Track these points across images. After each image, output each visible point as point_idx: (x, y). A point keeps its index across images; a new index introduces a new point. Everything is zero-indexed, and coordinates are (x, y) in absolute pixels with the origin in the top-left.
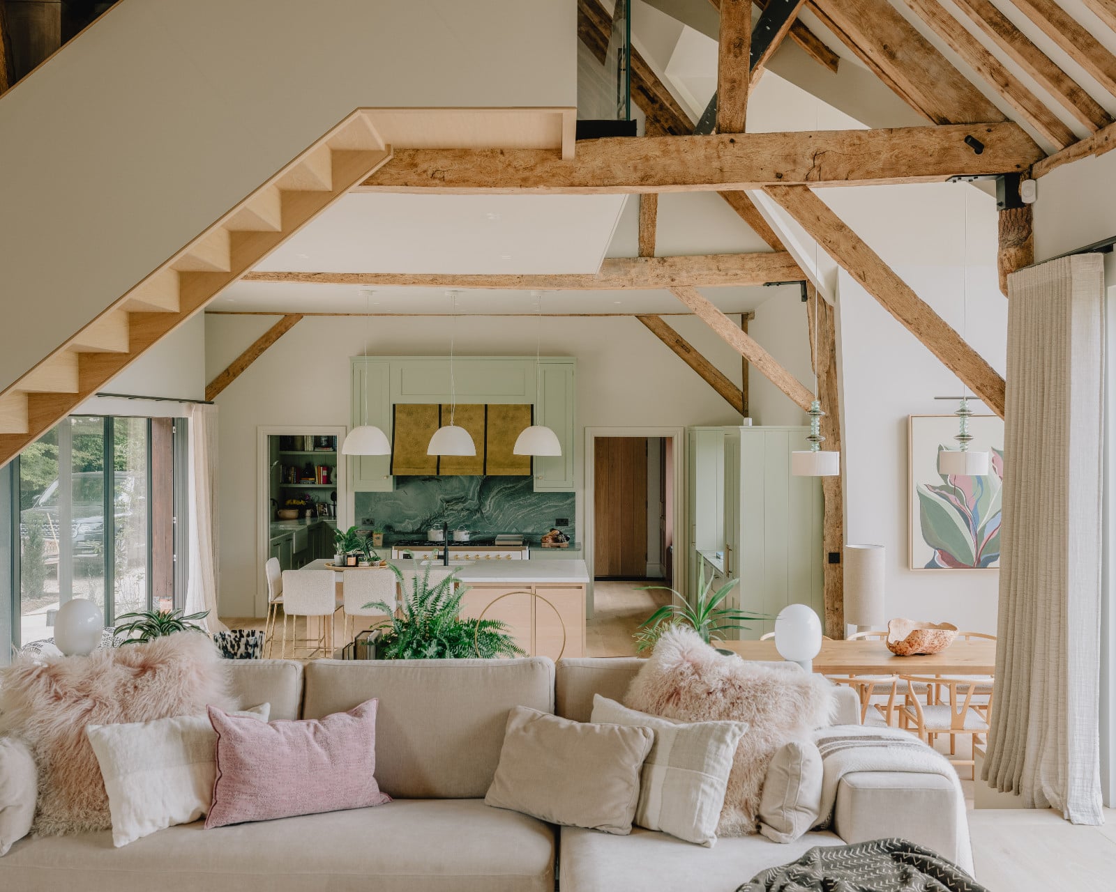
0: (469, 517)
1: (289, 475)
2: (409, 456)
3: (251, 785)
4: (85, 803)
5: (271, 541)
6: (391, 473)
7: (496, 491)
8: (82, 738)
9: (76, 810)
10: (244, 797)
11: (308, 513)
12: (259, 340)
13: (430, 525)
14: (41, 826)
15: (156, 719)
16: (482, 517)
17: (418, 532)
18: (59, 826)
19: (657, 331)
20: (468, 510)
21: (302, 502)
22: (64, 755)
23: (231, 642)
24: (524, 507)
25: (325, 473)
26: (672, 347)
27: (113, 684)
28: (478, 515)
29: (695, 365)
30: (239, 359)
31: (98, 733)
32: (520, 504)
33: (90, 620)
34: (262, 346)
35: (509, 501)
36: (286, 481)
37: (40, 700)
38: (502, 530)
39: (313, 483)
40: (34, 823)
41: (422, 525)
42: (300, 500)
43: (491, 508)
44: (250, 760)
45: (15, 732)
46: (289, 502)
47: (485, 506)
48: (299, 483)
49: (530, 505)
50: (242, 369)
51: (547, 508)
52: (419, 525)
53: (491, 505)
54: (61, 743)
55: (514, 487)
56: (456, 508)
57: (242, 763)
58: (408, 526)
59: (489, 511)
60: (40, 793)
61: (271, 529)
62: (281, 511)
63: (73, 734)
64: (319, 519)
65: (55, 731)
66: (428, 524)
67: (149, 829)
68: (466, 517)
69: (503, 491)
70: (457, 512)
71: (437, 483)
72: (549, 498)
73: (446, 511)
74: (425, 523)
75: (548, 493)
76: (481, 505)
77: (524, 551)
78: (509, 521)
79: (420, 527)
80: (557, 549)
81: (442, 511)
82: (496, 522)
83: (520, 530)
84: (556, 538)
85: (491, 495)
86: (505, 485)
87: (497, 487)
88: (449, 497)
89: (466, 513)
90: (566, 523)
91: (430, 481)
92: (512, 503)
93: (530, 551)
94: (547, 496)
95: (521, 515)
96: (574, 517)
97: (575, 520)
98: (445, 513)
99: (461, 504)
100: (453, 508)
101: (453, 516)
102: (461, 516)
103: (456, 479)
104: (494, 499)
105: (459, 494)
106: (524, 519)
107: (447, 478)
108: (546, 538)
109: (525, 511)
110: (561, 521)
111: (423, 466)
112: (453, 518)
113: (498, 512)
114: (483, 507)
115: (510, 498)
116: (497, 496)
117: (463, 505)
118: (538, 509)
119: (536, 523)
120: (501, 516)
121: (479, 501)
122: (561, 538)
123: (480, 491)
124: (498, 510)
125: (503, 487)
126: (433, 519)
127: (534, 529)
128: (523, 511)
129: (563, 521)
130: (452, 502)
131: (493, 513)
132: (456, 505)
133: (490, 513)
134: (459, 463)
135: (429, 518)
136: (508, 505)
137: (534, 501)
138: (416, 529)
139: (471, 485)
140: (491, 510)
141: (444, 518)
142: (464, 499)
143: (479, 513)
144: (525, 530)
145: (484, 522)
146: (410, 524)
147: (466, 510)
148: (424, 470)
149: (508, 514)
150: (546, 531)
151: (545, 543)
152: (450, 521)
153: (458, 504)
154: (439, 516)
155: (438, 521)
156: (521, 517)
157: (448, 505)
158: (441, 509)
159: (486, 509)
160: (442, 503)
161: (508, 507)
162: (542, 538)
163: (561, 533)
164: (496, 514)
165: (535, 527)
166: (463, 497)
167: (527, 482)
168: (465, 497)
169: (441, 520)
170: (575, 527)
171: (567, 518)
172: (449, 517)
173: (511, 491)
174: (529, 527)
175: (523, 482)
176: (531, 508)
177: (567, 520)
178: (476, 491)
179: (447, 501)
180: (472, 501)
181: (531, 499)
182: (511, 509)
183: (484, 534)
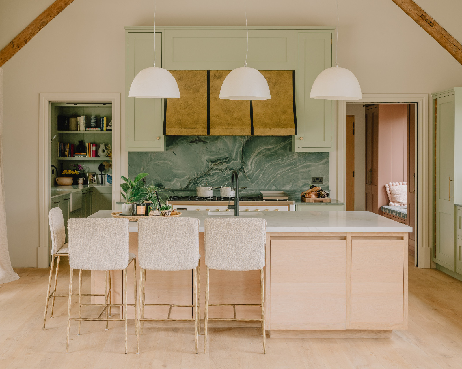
1: (65, 150)
2: (180, 117)
5: (52, 199)
6: (164, 133)
7: (257, 152)
11: (81, 180)
12: (41, 15)
13: (197, 183)
16: (245, 177)
17: (186, 189)
19: (403, 6)
21: (76, 172)
25: (94, 149)
26: (417, 21)
28: (241, 174)
29: (438, 37)
30: (23, 32)
32: (279, 164)
34: (44, 20)
35: (269, 161)
36: (63, 155)
39: (85, 157)
41: (190, 183)
42: (74, 170)
43: (253, 168)
46: (65, 172)
47: (247, 165)
48: (74, 157)
49: (289, 165)
50: (26, 41)
51: (304, 167)
52: (188, 183)
53: (253, 165)
55: (273, 148)
56: (220, 167)
58: (177, 184)
59: (250, 170)
61: (52, 191)
62: (59, 178)
64: (90, 185)
66: (195, 182)
68: (229, 176)
69: (264, 152)
70: (221, 171)
71: (205, 144)
72: (305, 158)
73: (211, 170)
74: (193, 181)
75: (305, 153)
76: (243, 165)
77: (290, 205)
78: (269, 180)
79: (188, 185)
80: (322, 203)
81: (208, 170)
82: (257, 181)
83: (278, 187)
84: (318, 193)
85: (253, 156)
86: (265, 146)
87: (261, 147)
88: (214, 157)
89: (229, 173)
90: (321, 182)
91: (197, 143)
92: (272, 163)
93: (295, 205)
94: (304, 156)
95: (280, 174)
96: (328, 175)
97: (329, 179)
98: (210, 173)
99: (225, 164)
100: (217, 167)
101: (217, 175)
102: (225, 175)
103: (222, 139)
104: (256, 159)
105: (224, 155)
106: (283, 178)
107: (213, 140)
108: (309, 193)
109: (283, 170)
110: (316, 180)
111: (194, 127)
112: (218, 177)
113: (259, 171)
114: (245, 167)
115: (270, 159)
116: (258, 157)
117: (227, 165)
118: (296, 168)
119: (293, 181)
120: (262, 175)
121: (241, 161)
122: (323, 193)
123: (242, 152)
124: (259, 169)
125: (263, 148)
126: (200, 177)
127: (292, 186)
128: (282, 171)
129: (318, 180)
130: (217, 162)
131: (255, 172)
132: (220, 165)
133: (252, 172)
134: (228, 124)
135: (196, 176)
136: (268, 164)
137: (292, 161)
138: (184, 187)
139: (236, 145)
140: (252, 169)
141: (210, 177)
142: (228, 159)
143: (241, 172)
144: (284, 187)
145: (246, 180)
146: (178, 182)
147: (230, 169)
148: (196, 130)
149: (268, 173)
150: (305, 189)
151: (309, 198)
152: (216, 179)
153: (222, 164)
154: (205, 175)
155: (205, 179)
156: (280, 175)
157: (213, 165)
158: (207, 168)
159: (247, 169)
160: (208, 163)
161: (268, 167)
162: (304, 194)
163: (321, 190)
164: (257, 173)
165: (292, 184)
166: (227, 157)
167: (285, 143)
168: (229, 157)
169: (208, 179)
170: (329, 185)
171: (322, 177)
172: (215, 176)
173: (270, 152)
174: (287, 185)
175: (281, 143)
176: (289, 168)
177: (322, 178)
178: (239, 152)
179: (212, 161)
180: (235, 162)
181: (289, 160)
182: (271, 169)
183: (245, 193)
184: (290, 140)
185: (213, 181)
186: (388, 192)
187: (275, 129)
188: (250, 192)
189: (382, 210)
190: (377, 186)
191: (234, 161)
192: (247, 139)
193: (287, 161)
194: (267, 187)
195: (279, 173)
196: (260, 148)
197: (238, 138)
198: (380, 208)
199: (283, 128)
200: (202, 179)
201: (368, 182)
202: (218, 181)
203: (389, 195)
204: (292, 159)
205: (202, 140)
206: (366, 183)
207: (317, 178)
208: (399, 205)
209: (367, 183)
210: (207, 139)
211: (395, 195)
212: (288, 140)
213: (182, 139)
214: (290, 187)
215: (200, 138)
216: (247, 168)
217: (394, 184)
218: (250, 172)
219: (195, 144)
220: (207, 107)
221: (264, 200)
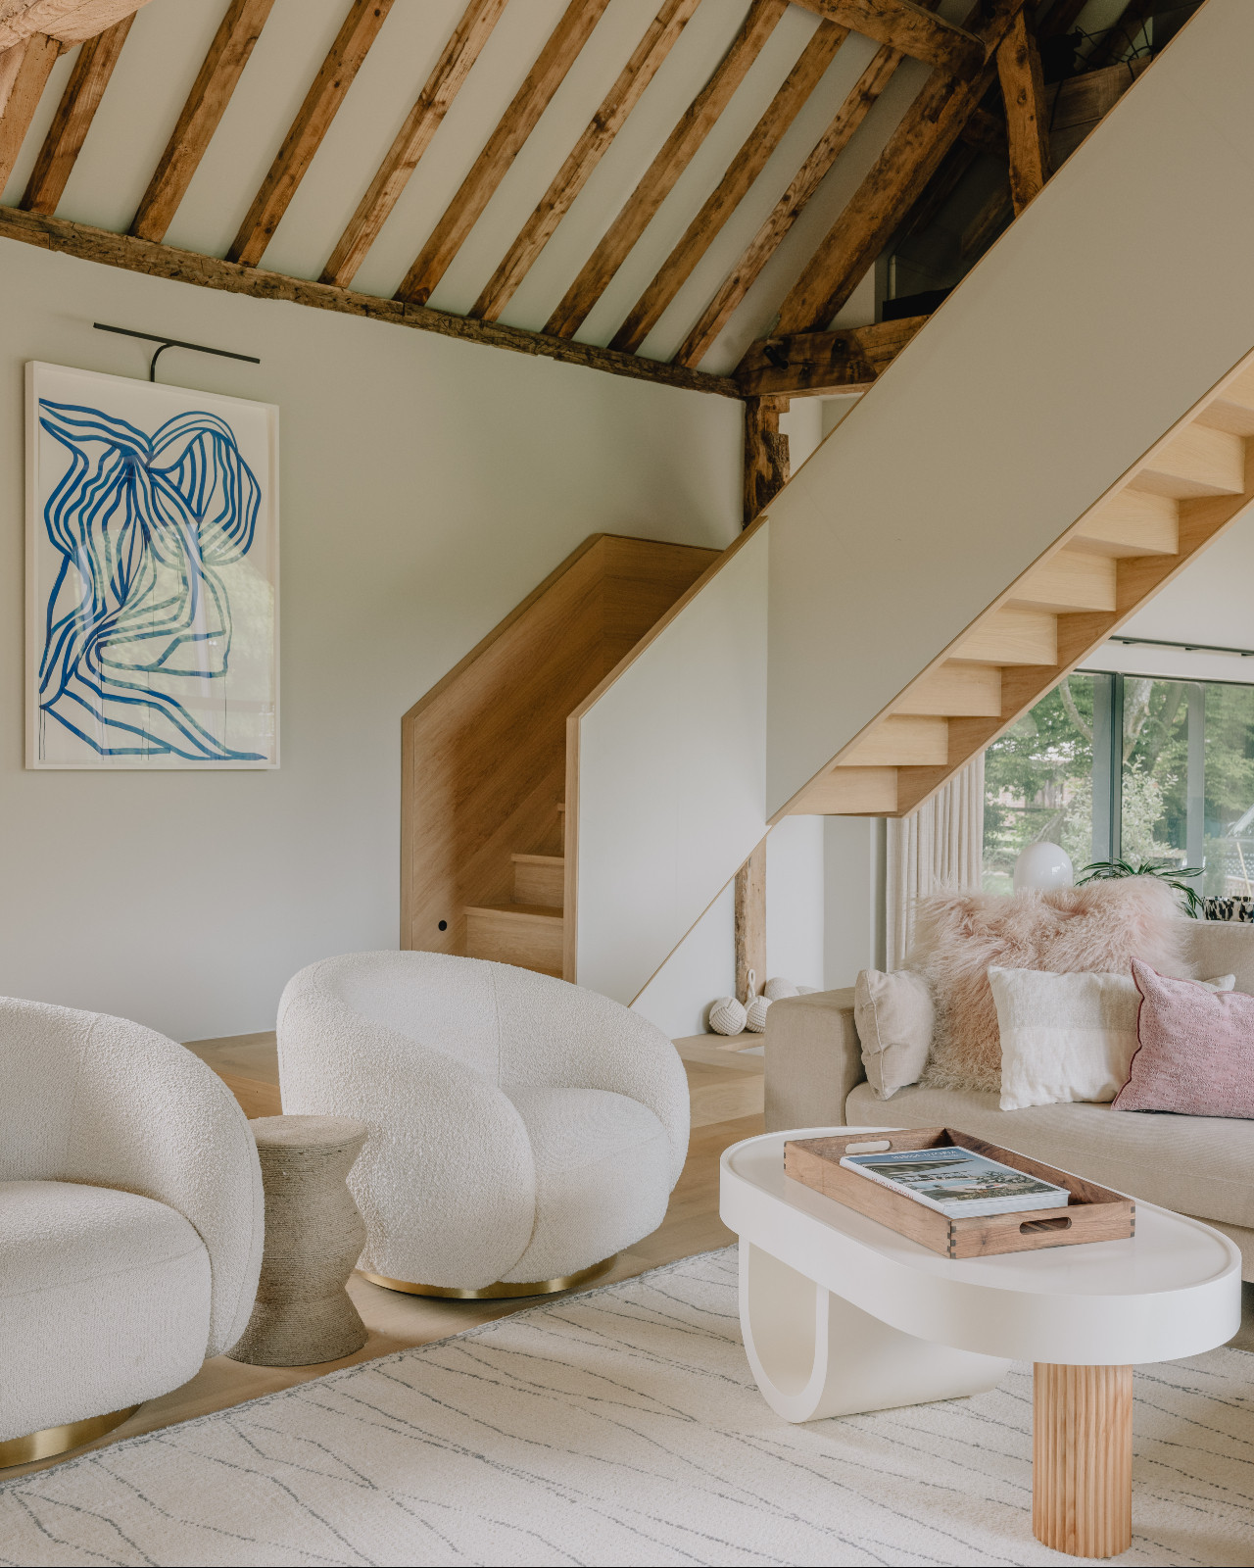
3: (1173, 1063)
4: (980, 1058)
8: (984, 984)
9: (970, 1062)
10: (1163, 1077)
14: (930, 1075)
15: (1075, 972)
18: (950, 1079)
22: (964, 999)
23: (1220, 906)
27: (1030, 924)
31: (999, 976)
33: (1055, 870)
37: (948, 935)
40: (925, 1071)
44: (1173, 1030)
45: (918, 966)
54: (963, 984)
57: (1165, 1034)
60: (935, 1039)
63: (977, 976)
65: (958, 971)
67: (1043, 1098)
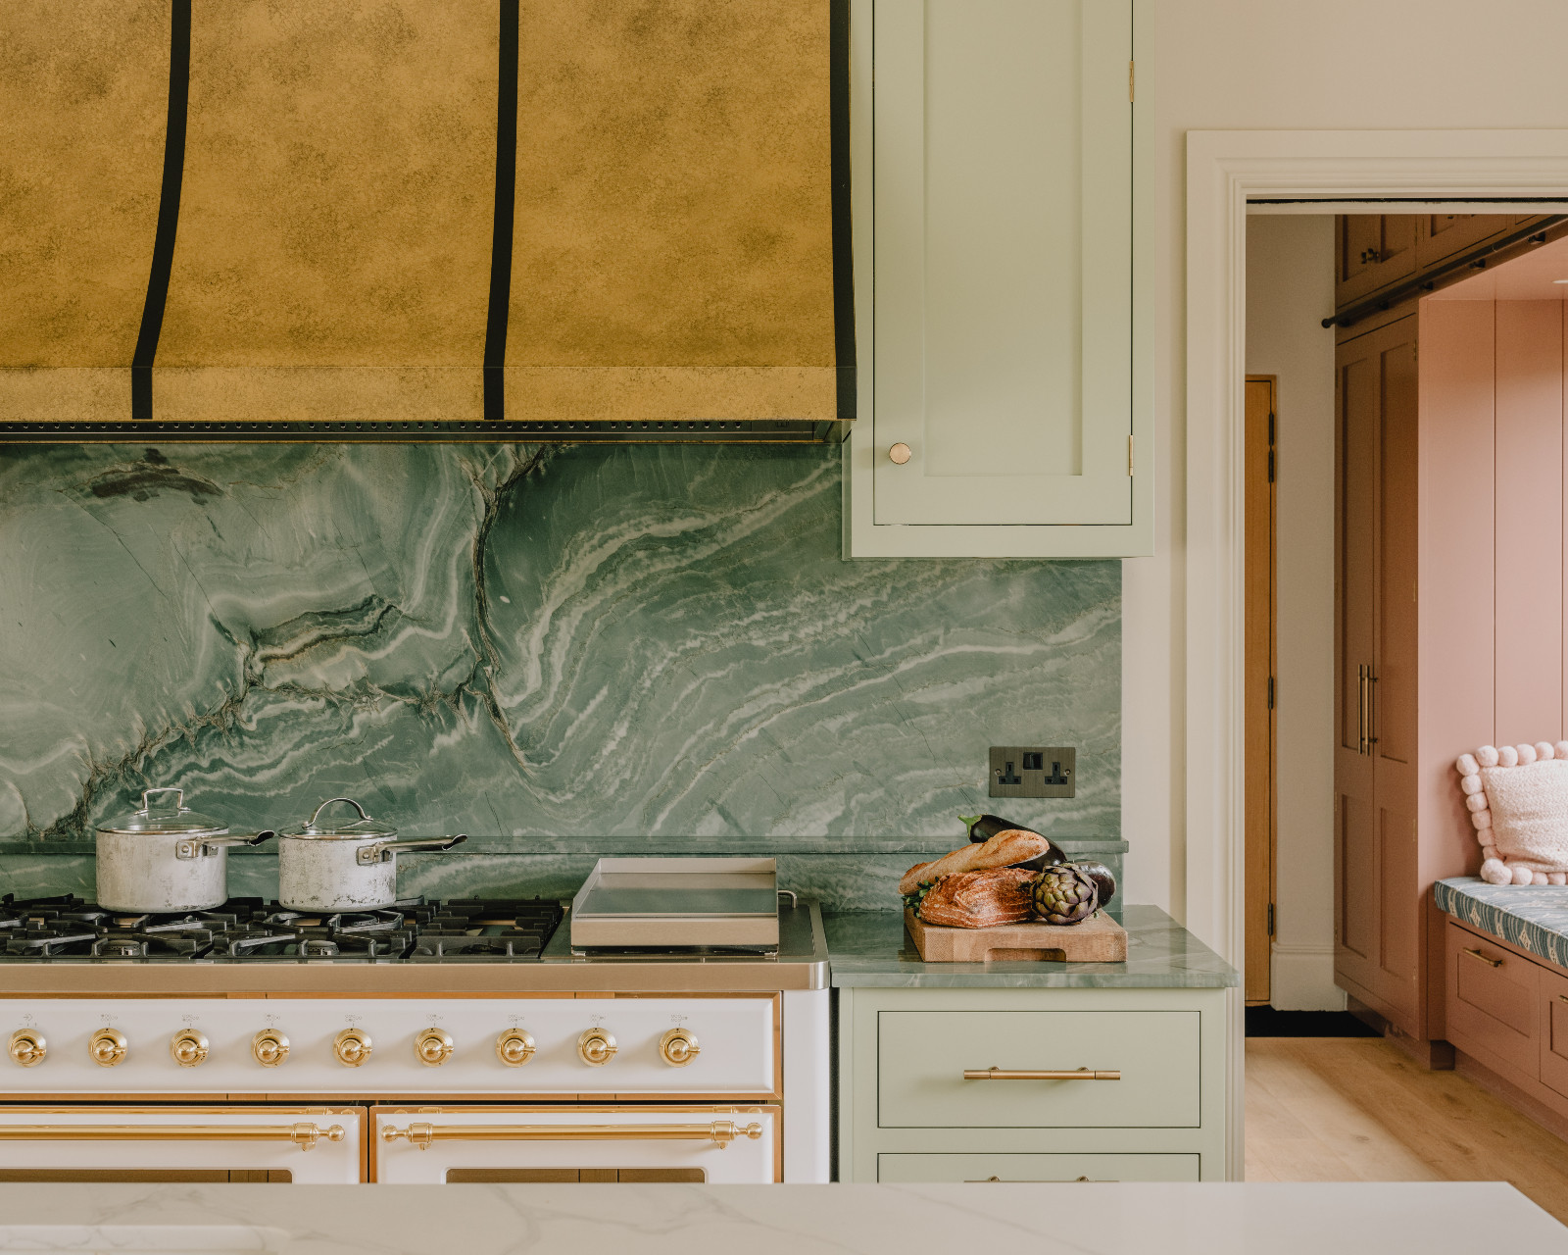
0: (404, 744)
7: (588, 561)
16: (502, 746)
20: (400, 689)
24: (786, 670)
28: (470, 724)
32: (751, 652)
35: (674, 632)
38: (628, 827)
41: (91, 793)
43: (558, 677)
47: (513, 658)
49: (820, 657)
51: (935, 674)
52: (73, 798)
53: (558, 659)
55: (707, 533)
56: (318, 674)
58: (4, 799)
59: (538, 697)
68: (385, 742)
69: (637, 563)
70: (322, 703)
71: (202, 503)
72: (942, 608)
73: (252, 700)
74: (116, 777)
75: (945, 572)
76: (485, 661)
77: (791, 997)
78: (675, 768)
79: (80, 805)
80: (1055, 978)
81: (223, 700)
82: (590, 775)
83: (745, 819)
84: (1025, 885)
85: (555, 592)
86: (646, 519)
87: (620, 522)
88: (270, 601)
89: (383, 714)
90: (1063, 781)
91: (142, 497)
92: (696, 644)
93: (834, 994)
94: (935, 594)
95: (755, 721)
96: (1111, 734)
97: (1118, 757)
98: (244, 716)
99: (355, 650)
100: (296, 677)
101: (297, 736)
102: (355, 733)
103: (329, 469)
104: (577, 613)
105: (343, 586)
106: (777, 753)
107: (261, 478)
108: (947, 886)
109: (783, 695)
110: (1026, 766)
111: (28, 357)
112: (297, 746)
113: (600, 705)
114: (500, 673)
115: (679, 614)
116: (596, 600)
117: (365, 660)
118: (872, 681)
119: (857, 776)
120: (621, 731)
121: (473, 631)
122: (1061, 888)
123: (479, 562)
124: (604, 691)
125: (631, 535)
126: (172, 747)
127: (846, 817)
128: (773, 700)
129: (1038, 765)
130: (294, 636)
131: (573, 712)
132: (318, 659)
133: (551, 712)
134: (301, 337)
135: (137, 742)
136: (671, 654)
137: (844, 631)
138: (50, 823)
139: (428, 512)
140: (554, 689)
141: (242, 745)
142: (372, 617)
143: (471, 714)
144: (788, 822)
145: (510, 774)
146: (11, 785)
147: (387, 689)
148: (40, 377)
149: (669, 719)
150: (939, 832)
151: (950, 925)
152: (283, 765)
153: (336, 650)
154: (203, 731)
155: (205, 763)
156: (754, 734)
157: (265, 659)
158: (219, 685)
159: (520, 687)
160: (224, 645)
161: (668, 672)
162: (921, 886)
163: (1055, 853)
164: (590, 717)
165: (848, 799)
166: (368, 602)
167: (797, 498)
168: (381, 601)
169: (228, 759)
170: (1119, 806)
171: (1067, 744)
172: (275, 737)
173: (685, 562)
174: (809, 803)
175: (767, 497)
176: (823, 679)
177: (1070, 753)
178: (453, 562)
179: (258, 630)
180: (429, 634)
181: (824, 617)
182: (692, 686)
183: (493, 868)
184: (827, 471)
185: (262, 777)
186: (1477, 801)
187: (676, 374)
188: (528, 860)
189: (1443, 908)
190: (1407, 762)
191: (421, 631)
192: (511, 467)
193: (810, 630)
194: (662, 817)
195: (748, 720)
196: (612, 530)
197: (444, 458)
198: (1431, 889)
199: (737, 364)
200: (186, 761)
201: (1353, 739)
202: (304, 777)
203: (1481, 820)
204: (842, 617)
205: (184, 472)
206: (1342, 741)
207: (1026, 755)
208: (1543, 879)
209: (1345, 745)
210: (216, 465)
211: (1516, 816)
212: (816, 473)
213: (31, 471)
214: (829, 818)
215: (163, 460)
216: (513, 678)
217: (1511, 753)
218: (539, 710)
219: (128, 501)
220: (154, 206)
221: (579, 949)
